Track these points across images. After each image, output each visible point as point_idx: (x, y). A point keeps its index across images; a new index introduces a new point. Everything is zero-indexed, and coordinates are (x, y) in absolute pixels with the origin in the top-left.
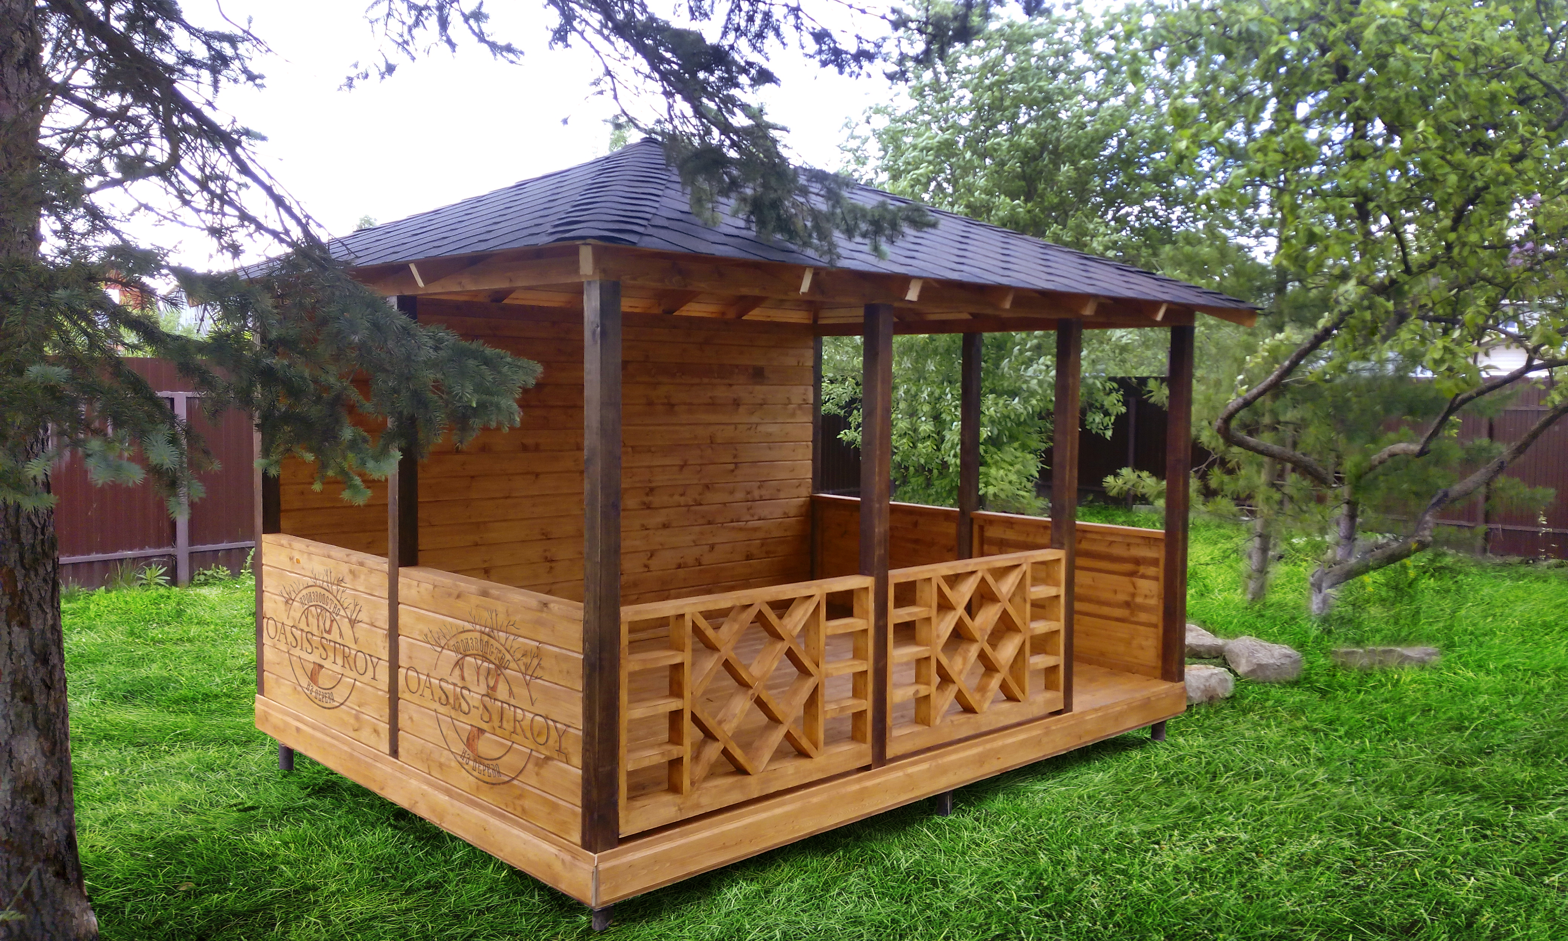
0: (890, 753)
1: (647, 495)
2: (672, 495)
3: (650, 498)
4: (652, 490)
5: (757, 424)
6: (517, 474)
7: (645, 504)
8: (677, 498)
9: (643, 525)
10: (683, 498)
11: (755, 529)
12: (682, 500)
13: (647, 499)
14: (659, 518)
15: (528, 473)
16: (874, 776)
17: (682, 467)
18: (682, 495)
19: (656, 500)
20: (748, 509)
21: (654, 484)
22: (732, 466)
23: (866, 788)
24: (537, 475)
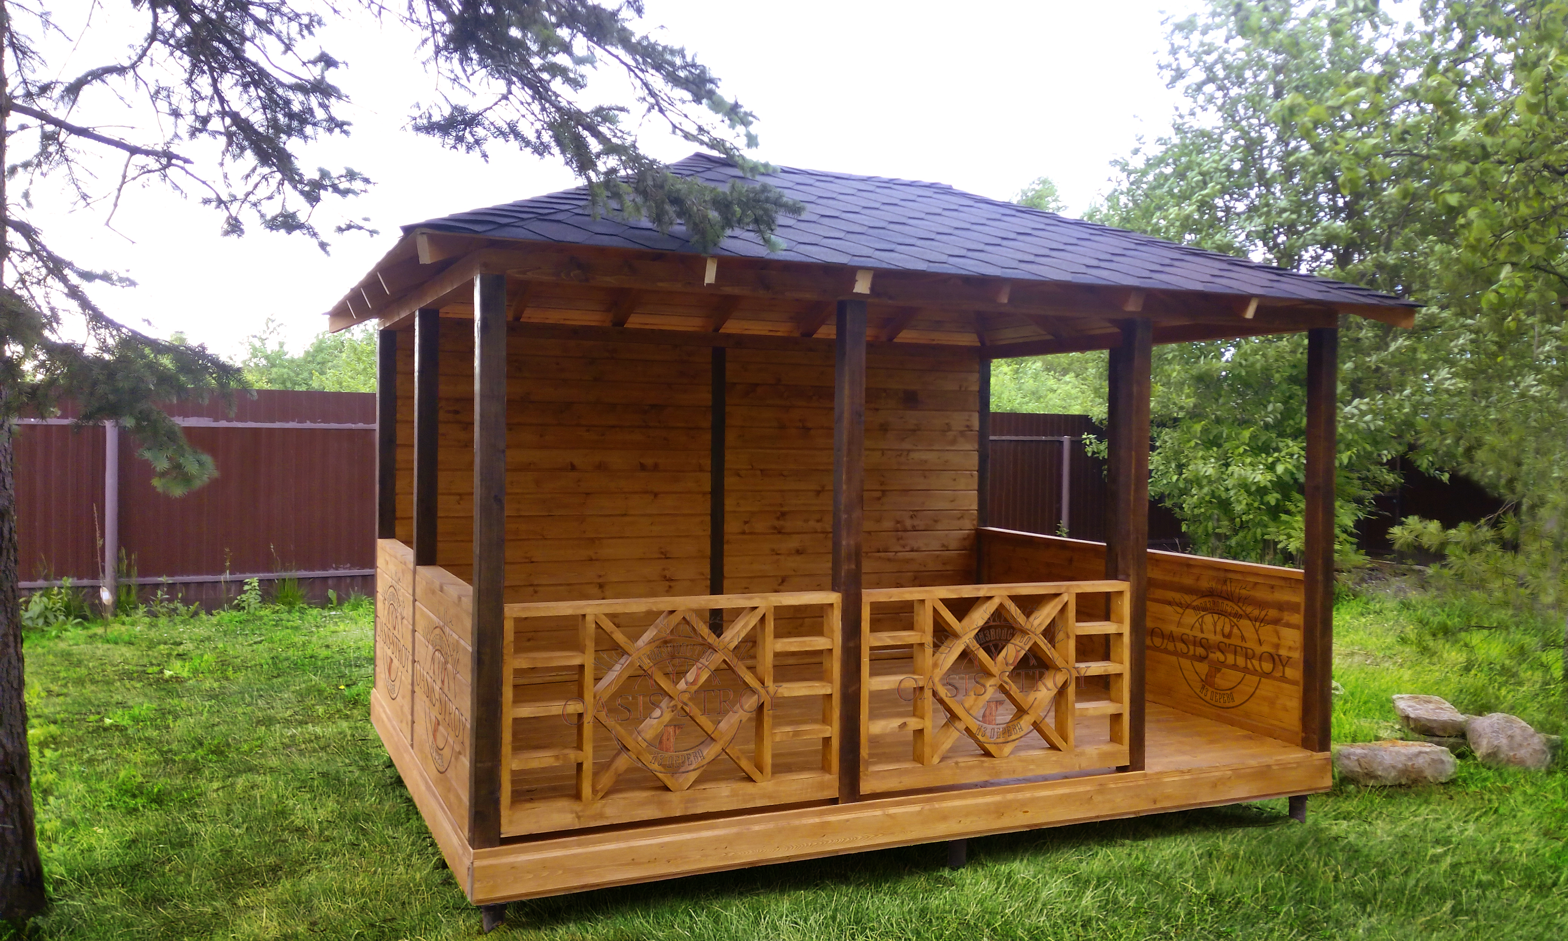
0: (865, 787)
1: (778, 519)
2: (806, 521)
3: (781, 523)
4: (783, 514)
5: (909, 451)
6: (636, 493)
7: (775, 528)
8: (812, 523)
9: (773, 550)
10: (819, 524)
11: (908, 561)
12: (818, 527)
13: (776, 523)
14: (793, 543)
15: (646, 492)
16: (841, 811)
17: (818, 493)
18: (818, 521)
19: (788, 524)
20: (898, 539)
21: (785, 509)
22: (878, 494)
23: (828, 823)
24: (656, 495)
